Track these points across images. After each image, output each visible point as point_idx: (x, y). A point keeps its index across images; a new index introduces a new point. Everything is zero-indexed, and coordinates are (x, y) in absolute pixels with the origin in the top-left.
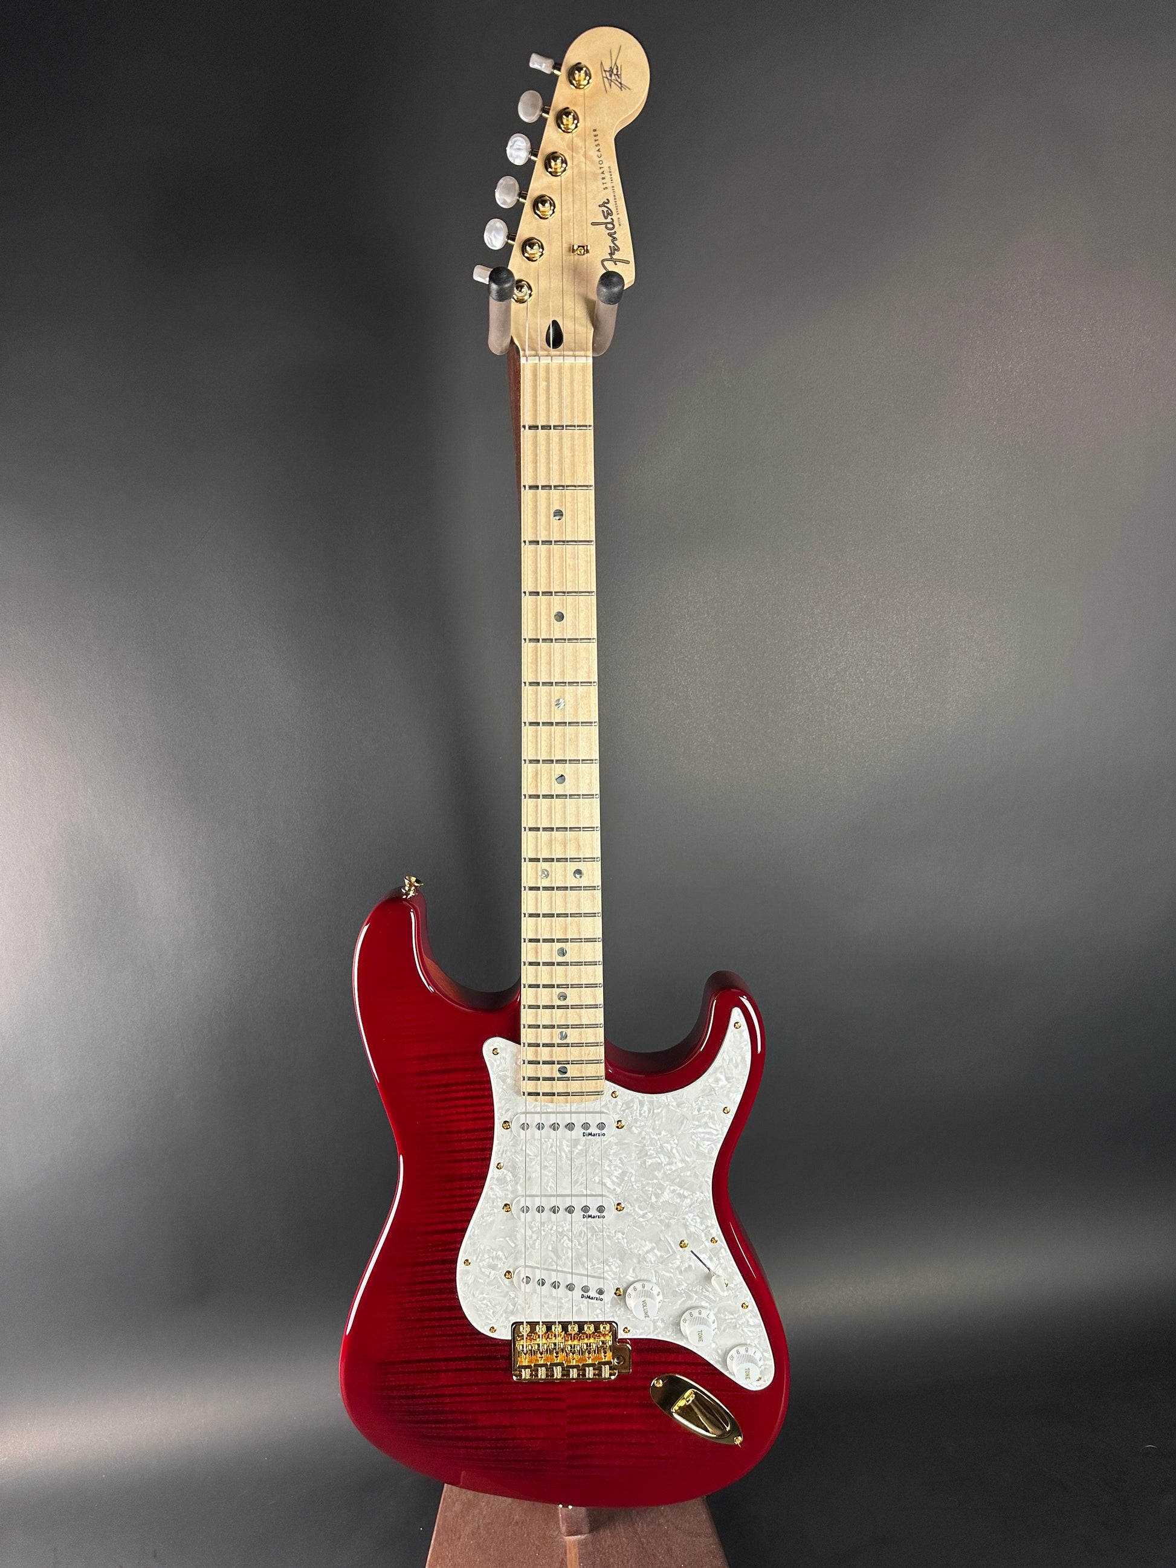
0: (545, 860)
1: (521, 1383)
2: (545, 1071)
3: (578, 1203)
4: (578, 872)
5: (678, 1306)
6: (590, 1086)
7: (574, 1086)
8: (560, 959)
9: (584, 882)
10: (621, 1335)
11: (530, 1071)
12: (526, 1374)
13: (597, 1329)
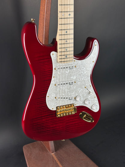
0: (64, 12)
1: (58, 118)
2: (63, 57)
3: (68, 82)
4: (70, 14)
5: (84, 99)
6: (71, 59)
7: (68, 59)
8: (66, 34)
9: (71, 16)
10: (75, 106)
11: (60, 57)
12: (59, 116)
13: (71, 105)
